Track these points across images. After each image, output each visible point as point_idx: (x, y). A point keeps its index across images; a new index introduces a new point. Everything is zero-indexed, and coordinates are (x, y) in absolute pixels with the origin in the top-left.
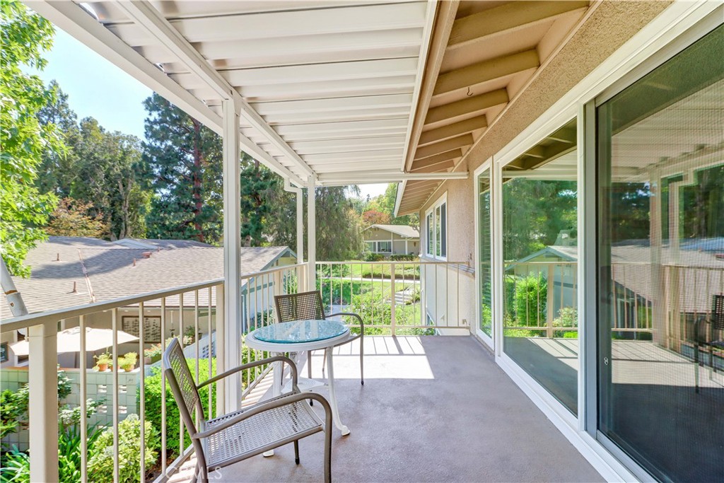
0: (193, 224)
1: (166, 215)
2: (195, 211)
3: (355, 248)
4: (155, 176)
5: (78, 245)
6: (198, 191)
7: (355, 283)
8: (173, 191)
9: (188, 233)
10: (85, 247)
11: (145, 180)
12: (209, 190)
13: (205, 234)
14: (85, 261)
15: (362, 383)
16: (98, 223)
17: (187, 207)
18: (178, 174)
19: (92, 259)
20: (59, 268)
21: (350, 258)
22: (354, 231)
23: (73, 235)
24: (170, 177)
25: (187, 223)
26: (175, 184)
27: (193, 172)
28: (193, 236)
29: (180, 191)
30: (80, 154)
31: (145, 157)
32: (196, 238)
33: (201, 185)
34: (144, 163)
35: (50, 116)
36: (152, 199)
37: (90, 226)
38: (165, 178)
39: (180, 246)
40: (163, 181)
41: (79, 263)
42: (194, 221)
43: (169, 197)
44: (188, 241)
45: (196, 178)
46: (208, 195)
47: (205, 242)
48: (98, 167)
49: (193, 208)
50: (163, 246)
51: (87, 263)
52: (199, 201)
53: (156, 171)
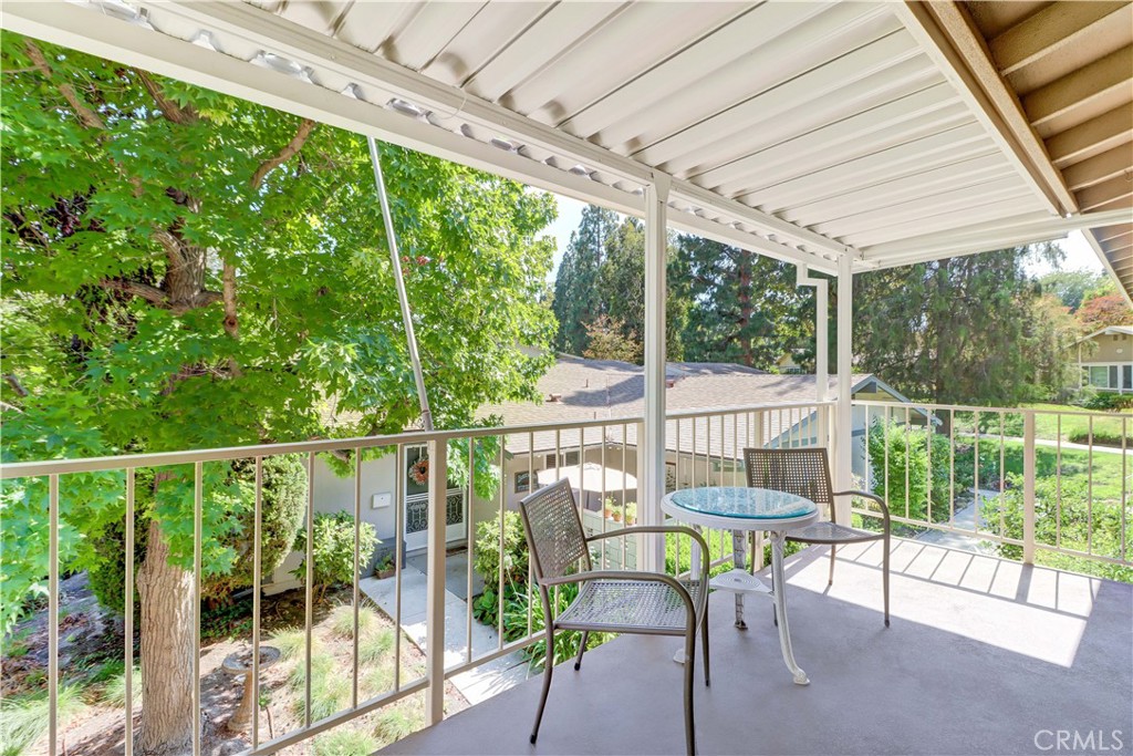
0: (739, 340)
1: (705, 329)
2: (741, 321)
3: (1047, 379)
4: (693, 277)
5: (611, 370)
6: (745, 292)
7: (1045, 450)
8: (713, 295)
9: (730, 354)
10: (617, 372)
11: (681, 285)
12: (761, 287)
13: (755, 353)
14: (610, 388)
15: (887, 622)
16: (631, 342)
17: (732, 315)
18: (718, 271)
19: (617, 386)
20: (586, 394)
21: (1033, 400)
22: (1046, 341)
23: (609, 359)
24: (711, 276)
25: (731, 339)
26: (716, 285)
27: (739, 265)
28: (737, 357)
29: (721, 295)
30: (618, 263)
31: (681, 253)
32: (740, 360)
33: (751, 284)
34: (680, 262)
35: (595, 223)
36: (689, 309)
37: (624, 346)
38: (704, 279)
39: (717, 372)
40: (703, 283)
41: (604, 391)
42: (739, 336)
43: (708, 304)
44: (730, 365)
45: (743, 272)
46: (760, 296)
47: (754, 366)
48: (635, 274)
49: (738, 317)
50: (696, 372)
51: (612, 391)
52: (747, 306)
53: (695, 271)
